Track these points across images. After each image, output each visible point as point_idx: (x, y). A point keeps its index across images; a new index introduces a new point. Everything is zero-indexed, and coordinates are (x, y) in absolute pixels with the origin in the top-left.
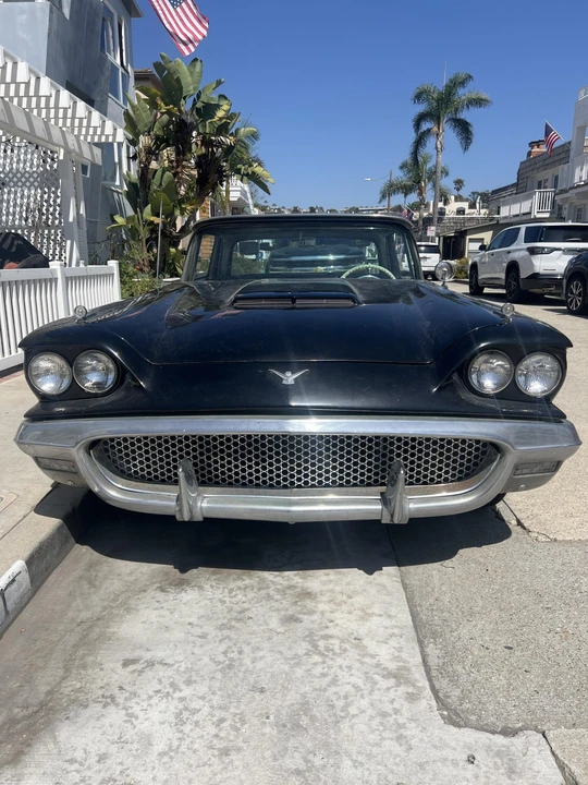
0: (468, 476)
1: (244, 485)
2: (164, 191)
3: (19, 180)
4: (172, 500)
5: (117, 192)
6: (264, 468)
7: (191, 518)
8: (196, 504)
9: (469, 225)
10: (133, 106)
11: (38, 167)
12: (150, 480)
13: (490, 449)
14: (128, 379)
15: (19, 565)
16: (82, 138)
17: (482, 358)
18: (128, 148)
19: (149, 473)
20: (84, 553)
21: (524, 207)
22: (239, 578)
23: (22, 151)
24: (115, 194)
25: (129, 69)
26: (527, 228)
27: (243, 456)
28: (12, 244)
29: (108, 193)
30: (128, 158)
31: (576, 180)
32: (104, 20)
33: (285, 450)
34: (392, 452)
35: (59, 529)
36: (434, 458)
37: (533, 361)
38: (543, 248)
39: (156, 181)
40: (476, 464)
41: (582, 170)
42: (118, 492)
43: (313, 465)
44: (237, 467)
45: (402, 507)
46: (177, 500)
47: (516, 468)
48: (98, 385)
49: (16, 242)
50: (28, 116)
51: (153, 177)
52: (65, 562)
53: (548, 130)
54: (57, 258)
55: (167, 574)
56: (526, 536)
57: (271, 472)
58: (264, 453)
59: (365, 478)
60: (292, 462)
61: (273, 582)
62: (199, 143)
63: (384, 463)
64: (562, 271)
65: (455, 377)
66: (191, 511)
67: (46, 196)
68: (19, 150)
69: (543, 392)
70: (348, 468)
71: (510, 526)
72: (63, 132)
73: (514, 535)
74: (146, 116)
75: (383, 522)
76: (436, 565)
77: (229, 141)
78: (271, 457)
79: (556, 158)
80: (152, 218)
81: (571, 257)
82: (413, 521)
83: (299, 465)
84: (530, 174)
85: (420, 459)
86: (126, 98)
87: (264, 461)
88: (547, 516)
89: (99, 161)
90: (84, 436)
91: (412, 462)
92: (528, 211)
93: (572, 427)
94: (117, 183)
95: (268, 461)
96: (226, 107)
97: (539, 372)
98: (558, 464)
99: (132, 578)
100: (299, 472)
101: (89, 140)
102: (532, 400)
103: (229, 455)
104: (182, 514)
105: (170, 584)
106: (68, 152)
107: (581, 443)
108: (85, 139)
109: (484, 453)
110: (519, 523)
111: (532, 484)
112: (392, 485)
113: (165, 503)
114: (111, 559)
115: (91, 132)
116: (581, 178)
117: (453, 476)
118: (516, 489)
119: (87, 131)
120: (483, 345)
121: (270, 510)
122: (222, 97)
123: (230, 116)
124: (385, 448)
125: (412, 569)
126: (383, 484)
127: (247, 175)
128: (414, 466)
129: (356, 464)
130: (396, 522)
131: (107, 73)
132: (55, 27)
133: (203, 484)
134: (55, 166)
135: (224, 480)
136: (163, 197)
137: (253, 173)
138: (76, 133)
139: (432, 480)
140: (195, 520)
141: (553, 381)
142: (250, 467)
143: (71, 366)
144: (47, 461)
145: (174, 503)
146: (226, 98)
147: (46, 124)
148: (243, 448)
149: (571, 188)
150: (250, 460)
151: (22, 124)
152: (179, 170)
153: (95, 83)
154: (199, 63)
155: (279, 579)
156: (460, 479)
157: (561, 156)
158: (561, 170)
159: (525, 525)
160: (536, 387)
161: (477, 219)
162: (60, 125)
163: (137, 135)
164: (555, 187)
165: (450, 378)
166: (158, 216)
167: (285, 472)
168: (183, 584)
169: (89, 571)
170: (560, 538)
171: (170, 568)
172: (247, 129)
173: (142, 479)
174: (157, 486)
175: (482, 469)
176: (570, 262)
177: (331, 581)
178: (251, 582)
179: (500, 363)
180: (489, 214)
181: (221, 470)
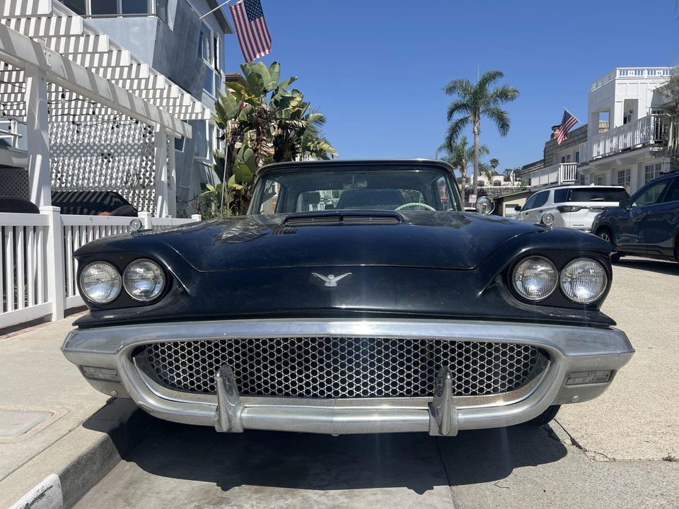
0: (518, 386)
1: (287, 395)
2: (246, 163)
3: (123, 151)
4: (211, 410)
5: (207, 166)
6: (307, 376)
7: (230, 429)
8: (235, 412)
9: (504, 194)
10: (222, 99)
11: (139, 140)
12: (193, 390)
13: (539, 357)
14: (175, 286)
15: (52, 479)
16: (176, 116)
17: (525, 264)
18: (218, 131)
19: (192, 383)
20: (128, 470)
21: (552, 178)
22: (282, 497)
23: (127, 128)
24: (206, 168)
25: (222, 72)
26: (556, 191)
27: (286, 364)
28: (111, 201)
29: (199, 166)
30: (218, 138)
31: (595, 154)
32: (201, 33)
33: (328, 357)
34: (438, 359)
35: (102, 444)
36: (482, 367)
37: (576, 266)
38: (571, 207)
39: (239, 156)
40: (525, 373)
41: (599, 146)
42: (158, 401)
43: (358, 373)
44: (279, 375)
45: (450, 418)
46: (217, 410)
47: (569, 376)
48: (147, 293)
49: (114, 200)
50: (130, 97)
51: (238, 153)
52: (105, 480)
53: (567, 116)
54: (145, 209)
55: (207, 492)
56: (583, 455)
57: (314, 381)
58: (307, 360)
59: (411, 388)
60: (336, 370)
61: (317, 502)
62: (276, 126)
63: (431, 372)
64: (590, 226)
65: (499, 281)
66: (230, 420)
67: (144, 164)
68: (124, 127)
69: (591, 298)
70: (394, 376)
71: (566, 446)
72: (160, 111)
73: (569, 454)
74: (232, 104)
75: (431, 434)
76: (490, 485)
77: (301, 124)
78: (314, 365)
79: (576, 138)
80: (235, 185)
81: (596, 214)
82: (462, 433)
83: (343, 373)
84: (554, 151)
85: (467, 367)
86: (218, 94)
87: (307, 369)
88: (602, 435)
89: (189, 135)
90: (127, 341)
91: (460, 371)
92: (554, 180)
93: (622, 334)
94: (208, 158)
95: (312, 369)
96: (299, 99)
97: (583, 278)
98: (612, 374)
99: (169, 497)
100: (343, 381)
101: (182, 118)
102: (578, 306)
103: (272, 363)
104: (220, 425)
105: (209, 503)
106: (163, 127)
107: (634, 351)
108: (179, 117)
109: (533, 361)
110: (574, 442)
111: (586, 395)
112: (439, 395)
113: (204, 412)
114: (153, 476)
115: (183, 111)
116: (599, 153)
117: (504, 385)
118: (570, 401)
119: (180, 110)
120: (524, 250)
121: (312, 421)
122: (295, 91)
123: (302, 105)
124: (431, 355)
125: (463, 488)
126: (430, 394)
127: (316, 152)
128: (462, 375)
129: (401, 372)
130: (445, 433)
131: (203, 73)
132: (161, 36)
133: (246, 393)
134: (153, 139)
135: (266, 390)
136: (246, 169)
137: (321, 150)
138: (171, 112)
139: (481, 390)
140: (234, 430)
141: (599, 286)
142: (293, 376)
143: (122, 275)
144: (92, 370)
145: (213, 413)
146: (299, 92)
147: (146, 104)
148: (286, 355)
149: (590, 162)
150: (293, 368)
151: (124, 101)
152: (258, 147)
153: (192, 80)
154: (277, 66)
155: (323, 499)
156: (510, 389)
157: (581, 137)
158: (581, 147)
159: (580, 444)
160: (583, 293)
161: (512, 189)
162: (158, 105)
163: (226, 120)
164: (577, 160)
165: (494, 282)
166: (240, 184)
167: (329, 381)
168: (222, 503)
169: (128, 488)
170: (618, 457)
171: (212, 486)
172: (316, 114)
173: (185, 389)
174: (199, 395)
175: (533, 377)
176: (596, 217)
177: (378, 501)
178: (294, 501)
179: (543, 268)
180: (522, 185)
181: (264, 379)
